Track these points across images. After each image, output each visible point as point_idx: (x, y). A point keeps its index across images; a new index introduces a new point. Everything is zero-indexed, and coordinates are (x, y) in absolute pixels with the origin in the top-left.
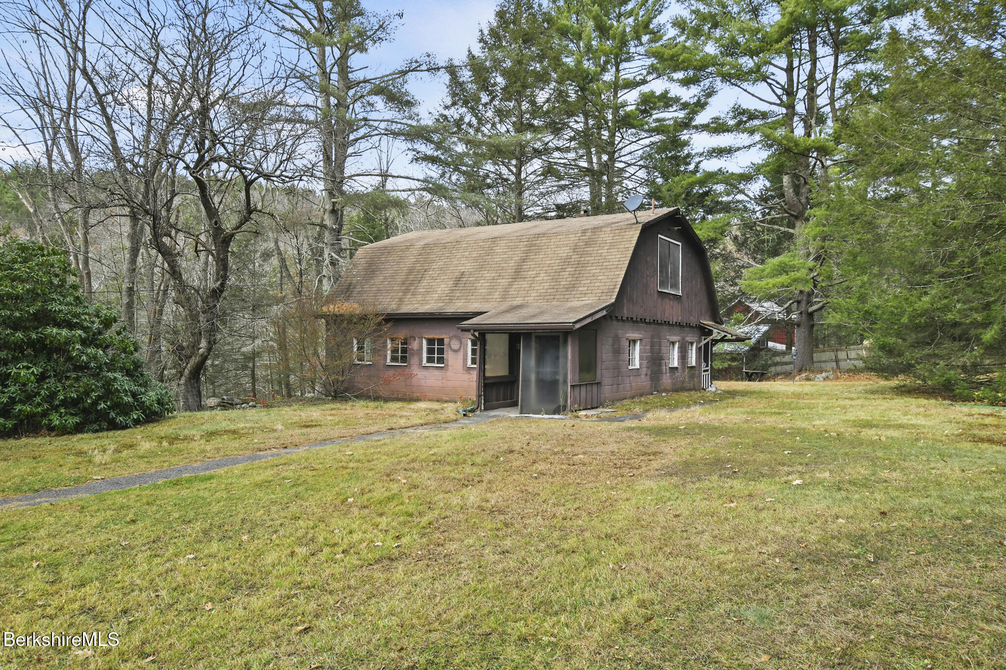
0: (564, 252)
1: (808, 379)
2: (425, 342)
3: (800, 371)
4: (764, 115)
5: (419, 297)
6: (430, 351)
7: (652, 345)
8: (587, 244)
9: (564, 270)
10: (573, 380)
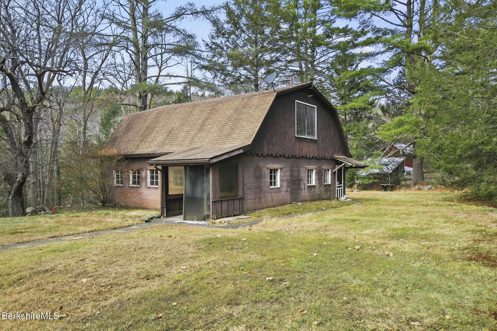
0: (229, 113)
1: (419, 189)
2: (149, 172)
3: (415, 184)
4: (393, 32)
5: (147, 144)
6: (152, 178)
7: (292, 171)
8: (244, 107)
9: (227, 124)
10: (214, 197)
